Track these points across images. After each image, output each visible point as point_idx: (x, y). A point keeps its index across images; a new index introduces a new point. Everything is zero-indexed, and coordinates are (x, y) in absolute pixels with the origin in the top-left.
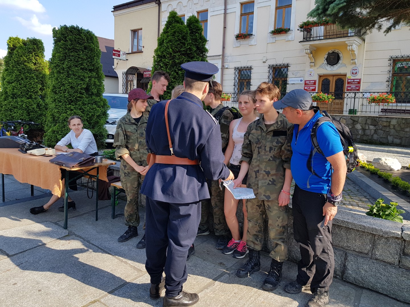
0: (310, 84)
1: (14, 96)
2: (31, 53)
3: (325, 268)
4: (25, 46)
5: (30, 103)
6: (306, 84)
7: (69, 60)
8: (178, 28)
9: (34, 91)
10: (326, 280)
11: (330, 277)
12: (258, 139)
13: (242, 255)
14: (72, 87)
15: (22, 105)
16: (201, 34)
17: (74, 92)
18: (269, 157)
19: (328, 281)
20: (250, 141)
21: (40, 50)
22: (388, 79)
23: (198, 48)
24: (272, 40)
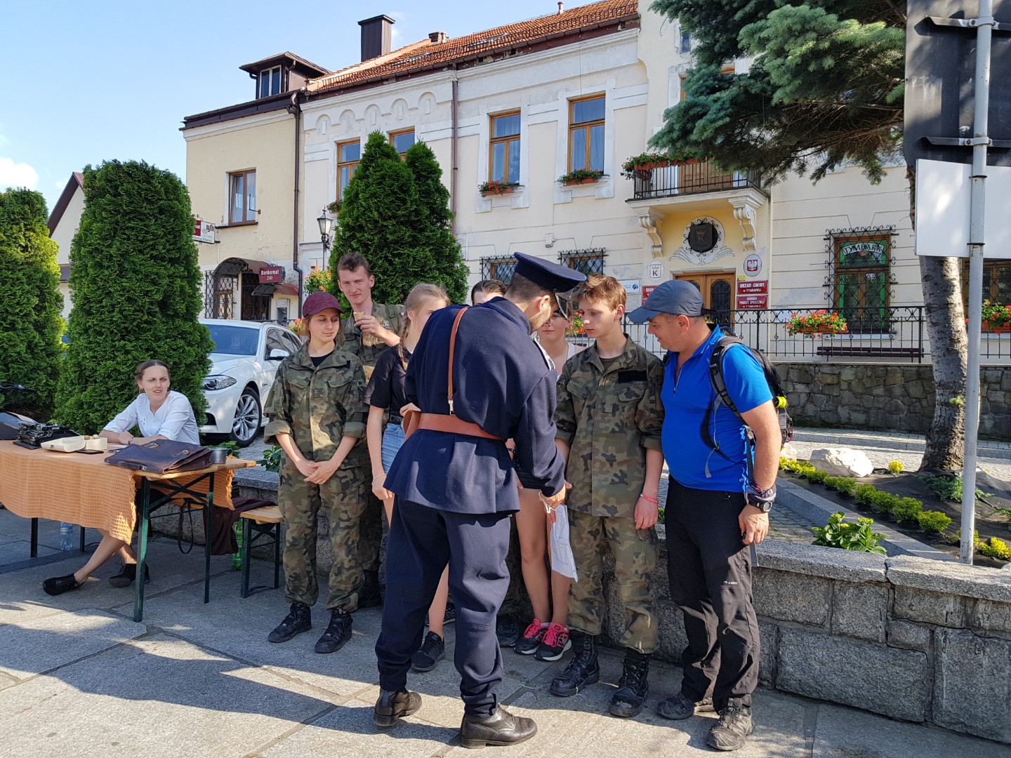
2: (17, 224)
3: (743, 652)
5: (10, 340)
7: (124, 239)
8: (390, 168)
9: (20, 311)
10: (745, 679)
11: (752, 673)
12: (587, 388)
13: (556, 654)
14: (129, 300)
17: (135, 311)
18: (611, 426)
19: (749, 682)
20: (570, 395)
21: (37, 217)
22: (827, 280)
23: (432, 210)
24: (564, 197)
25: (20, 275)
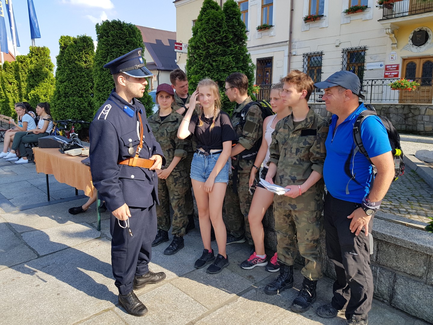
0: (392, 69)
1: (66, 95)
2: (82, 51)
4: (75, 45)
5: (81, 102)
6: (386, 69)
7: (112, 57)
8: (213, 14)
9: (85, 89)
12: (285, 139)
15: (74, 104)
16: (239, 19)
18: (295, 160)
20: (277, 141)
21: (90, 48)
23: (235, 35)
24: (346, 20)
25: (84, 73)
